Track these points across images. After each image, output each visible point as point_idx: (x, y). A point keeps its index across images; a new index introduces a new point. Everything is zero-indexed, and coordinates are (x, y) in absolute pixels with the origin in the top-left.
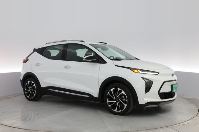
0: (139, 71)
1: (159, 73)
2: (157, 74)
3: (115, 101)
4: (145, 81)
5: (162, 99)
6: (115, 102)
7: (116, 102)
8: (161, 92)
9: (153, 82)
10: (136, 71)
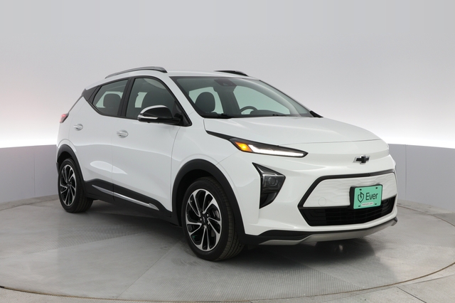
0: (251, 146)
1: (306, 154)
2: (302, 155)
3: (200, 222)
4: (261, 174)
5: (311, 224)
6: (200, 224)
7: (203, 225)
8: (307, 204)
9: (285, 178)
10: (244, 147)
